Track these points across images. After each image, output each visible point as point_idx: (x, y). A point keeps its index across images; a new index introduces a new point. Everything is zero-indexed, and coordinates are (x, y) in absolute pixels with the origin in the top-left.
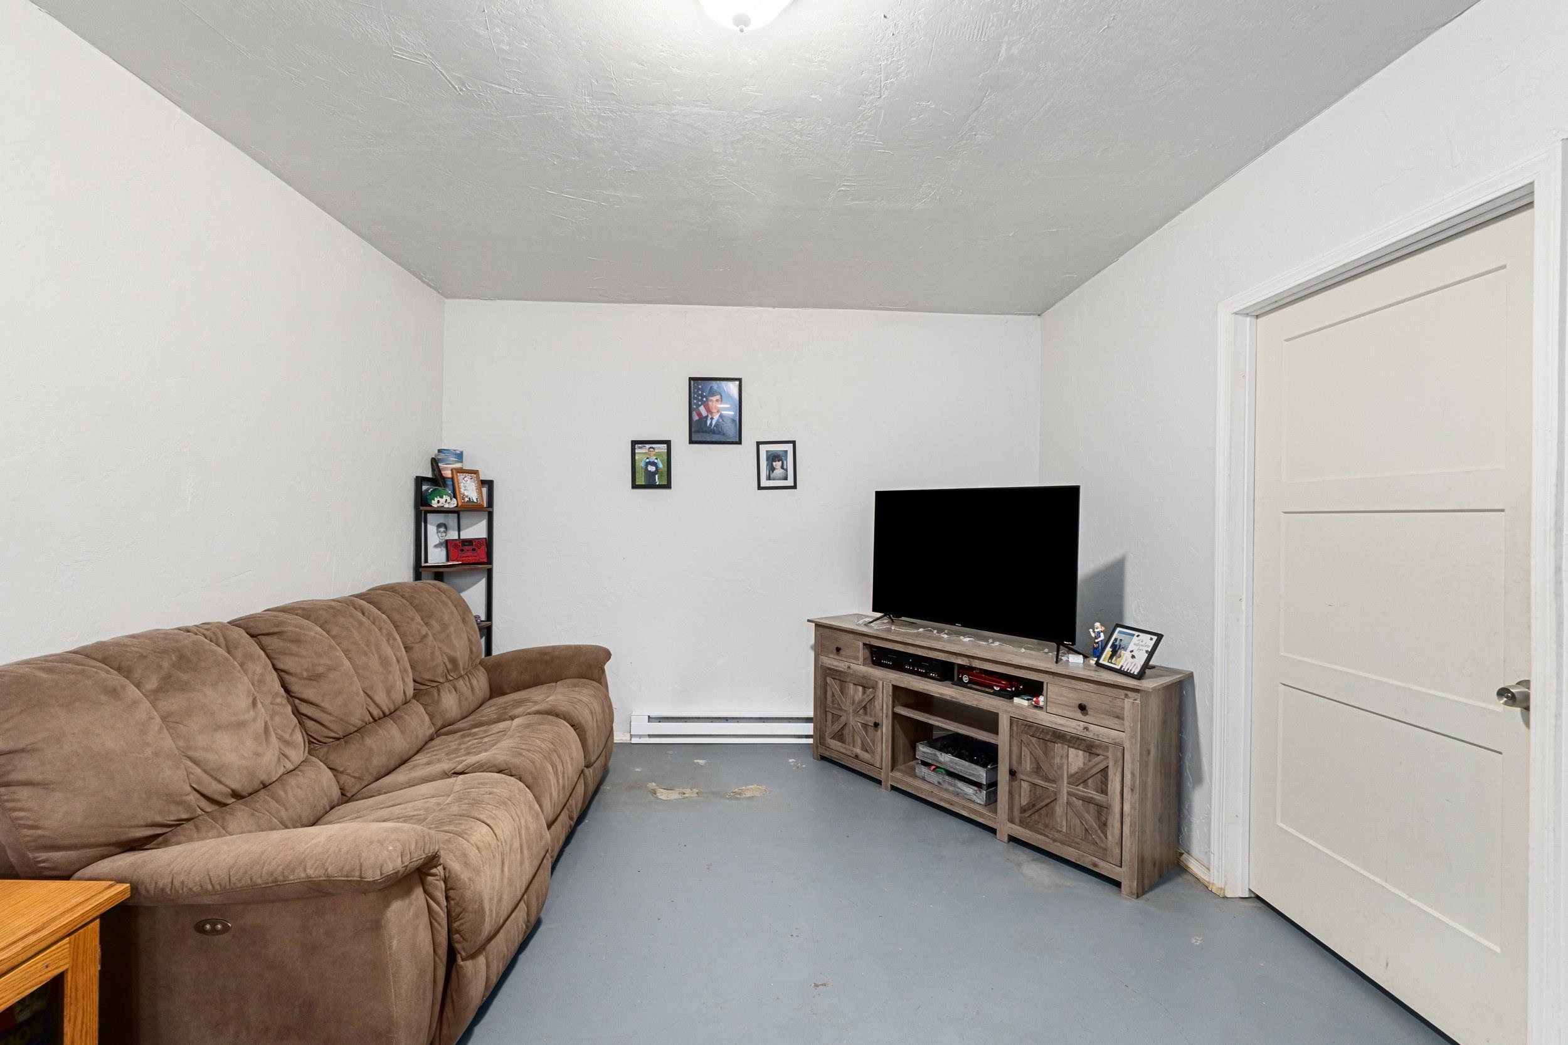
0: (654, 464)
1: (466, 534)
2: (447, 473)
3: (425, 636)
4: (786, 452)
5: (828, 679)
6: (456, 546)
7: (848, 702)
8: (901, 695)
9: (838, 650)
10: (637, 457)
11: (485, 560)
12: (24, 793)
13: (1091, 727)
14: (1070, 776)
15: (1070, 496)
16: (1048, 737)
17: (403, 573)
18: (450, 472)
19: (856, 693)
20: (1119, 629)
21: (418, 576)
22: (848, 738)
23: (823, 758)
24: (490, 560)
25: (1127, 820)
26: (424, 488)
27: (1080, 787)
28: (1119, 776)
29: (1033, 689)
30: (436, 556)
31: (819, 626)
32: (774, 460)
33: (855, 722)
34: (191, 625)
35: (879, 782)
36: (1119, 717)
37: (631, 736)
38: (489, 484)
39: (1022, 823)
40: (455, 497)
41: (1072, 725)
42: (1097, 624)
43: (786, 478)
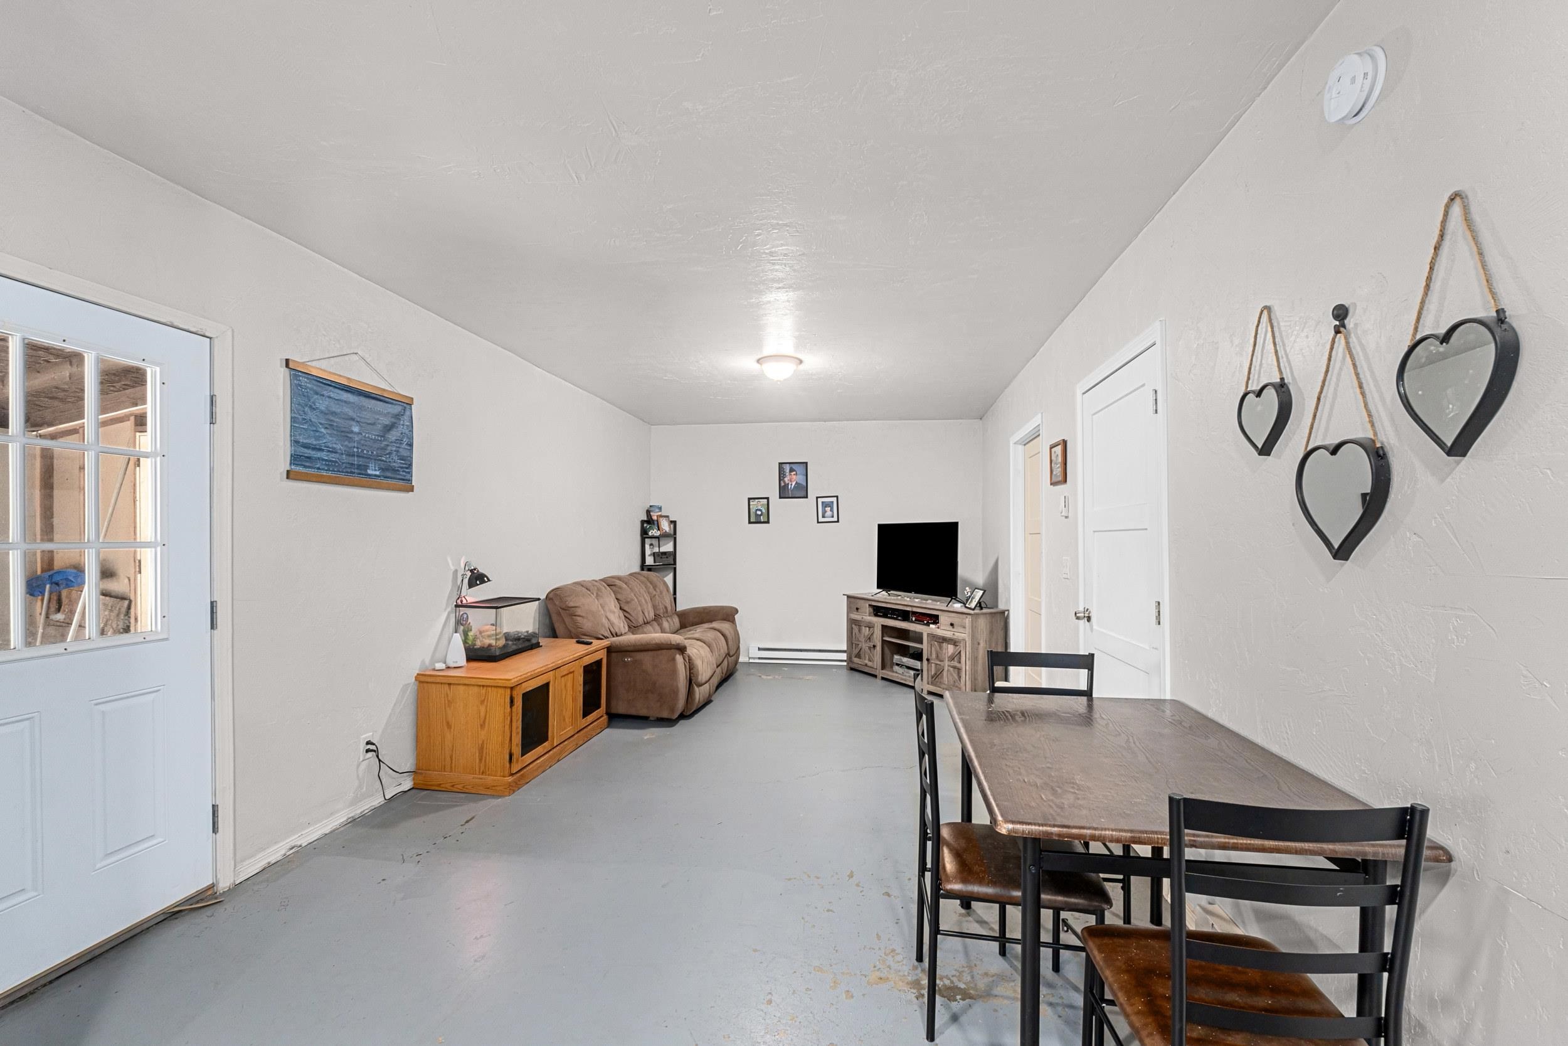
0: (760, 510)
1: (663, 549)
2: (655, 518)
3: (655, 595)
4: (833, 502)
5: (853, 626)
6: (658, 555)
7: (862, 636)
8: (884, 628)
9: (857, 609)
10: (751, 507)
11: (673, 563)
12: (578, 618)
13: (956, 633)
14: (948, 657)
15: (955, 525)
16: (941, 641)
17: (636, 568)
18: (656, 517)
19: (866, 631)
20: (976, 590)
21: (642, 569)
22: (862, 656)
23: (852, 669)
24: (675, 563)
25: (967, 673)
26: (645, 525)
27: (952, 662)
28: (964, 655)
29: (935, 619)
30: (650, 561)
31: (849, 597)
32: (826, 507)
33: (865, 646)
34: (569, 583)
35: (875, 676)
36: (964, 627)
37: (749, 658)
38: (674, 523)
39: (932, 684)
40: (659, 530)
41: (948, 634)
42: (967, 588)
43: (833, 517)
